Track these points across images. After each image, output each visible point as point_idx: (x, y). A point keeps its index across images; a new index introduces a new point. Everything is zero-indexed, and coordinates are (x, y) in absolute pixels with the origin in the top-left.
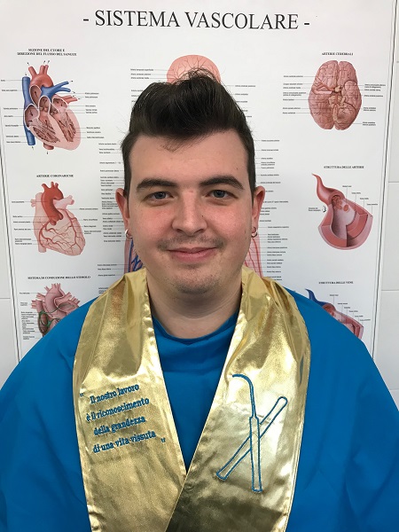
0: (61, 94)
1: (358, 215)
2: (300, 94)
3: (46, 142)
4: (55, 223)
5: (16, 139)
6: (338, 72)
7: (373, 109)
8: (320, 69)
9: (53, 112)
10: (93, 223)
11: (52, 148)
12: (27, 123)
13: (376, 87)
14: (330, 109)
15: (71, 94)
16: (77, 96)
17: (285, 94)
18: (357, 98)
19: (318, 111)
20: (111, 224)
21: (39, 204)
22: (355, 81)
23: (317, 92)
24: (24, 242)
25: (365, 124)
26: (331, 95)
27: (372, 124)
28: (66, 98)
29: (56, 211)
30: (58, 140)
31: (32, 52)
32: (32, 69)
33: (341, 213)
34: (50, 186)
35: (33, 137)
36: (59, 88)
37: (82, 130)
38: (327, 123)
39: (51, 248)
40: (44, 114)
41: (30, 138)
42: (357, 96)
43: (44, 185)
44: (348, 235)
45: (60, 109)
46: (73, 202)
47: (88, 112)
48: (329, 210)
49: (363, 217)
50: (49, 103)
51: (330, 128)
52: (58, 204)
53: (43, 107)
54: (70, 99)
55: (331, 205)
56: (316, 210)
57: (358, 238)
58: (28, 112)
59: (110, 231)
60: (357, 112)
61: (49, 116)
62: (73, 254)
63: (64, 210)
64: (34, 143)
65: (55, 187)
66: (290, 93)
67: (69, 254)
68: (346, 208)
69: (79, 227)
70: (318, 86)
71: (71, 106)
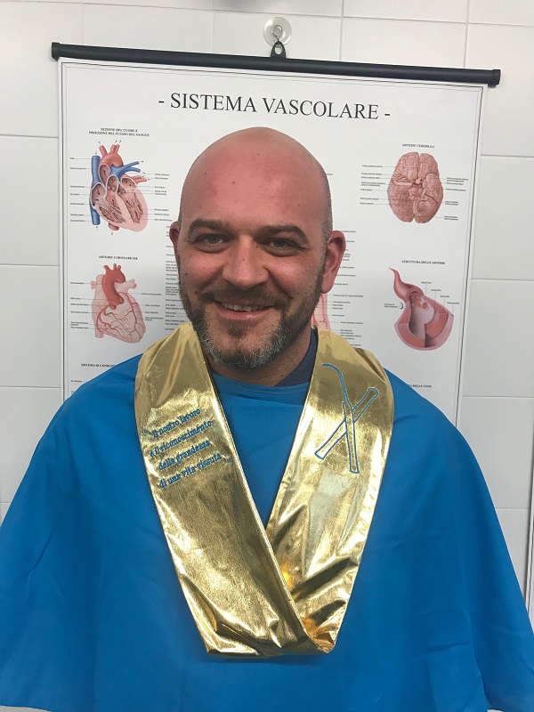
0: (130, 174)
1: (438, 314)
2: (379, 184)
3: (111, 222)
4: (115, 307)
5: (80, 218)
6: (419, 164)
7: (455, 203)
8: (400, 160)
9: (120, 191)
10: (154, 309)
11: (117, 228)
12: (93, 202)
13: (459, 181)
14: (410, 201)
15: (140, 174)
16: (146, 177)
17: (363, 184)
18: (438, 192)
19: (397, 202)
20: (174, 311)
21: (100, 287)
22: (437, 173)
23: (397, 183)
24: (80, 325)
25: (446, 218)
26: (411, 187)
27: (454, 218)
28: (135, 178)
29: (117, 294)
30: (123, 220)
31: (104, 131)
32: (103, 149)
33: (420, 311)
34: (112, 268)
35: (98, 216)
36: (129, 168)
37: (149, 212)
38: (406, 215)
39: (109, 333)
40: (112, 193)
41: (95, 218)
42: (439, 189)
43: (106, 267)
44: (426, 335)
45: (128, 189)
46: (135, 286)
47: (157, 193)
48: (407, 307)
49: (443, 316)
50: (117, 183)
51: (410, 221)
52: (119, 288)
53: (111, 186)
54: (140, 179)
55: (409, 302)
56: (393, 306)
57: (437, 339)
58: (95, 191)
59: (172, 318)
60: (438, 205)
61: (116, 195)
62: (131, 341)
63: (126, 294)
64: (99, 223)
65: (117, 269)
66: (369, 183)
67: (128, 341)
68: (425, 306)
69: (140, 312)
70: (398, 177)
71: (140, 186)
